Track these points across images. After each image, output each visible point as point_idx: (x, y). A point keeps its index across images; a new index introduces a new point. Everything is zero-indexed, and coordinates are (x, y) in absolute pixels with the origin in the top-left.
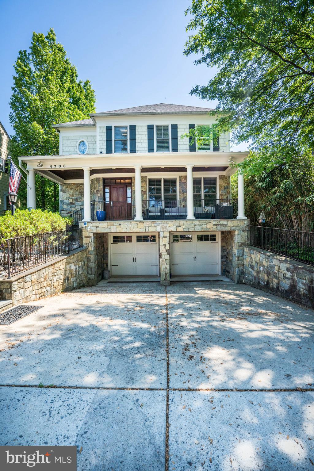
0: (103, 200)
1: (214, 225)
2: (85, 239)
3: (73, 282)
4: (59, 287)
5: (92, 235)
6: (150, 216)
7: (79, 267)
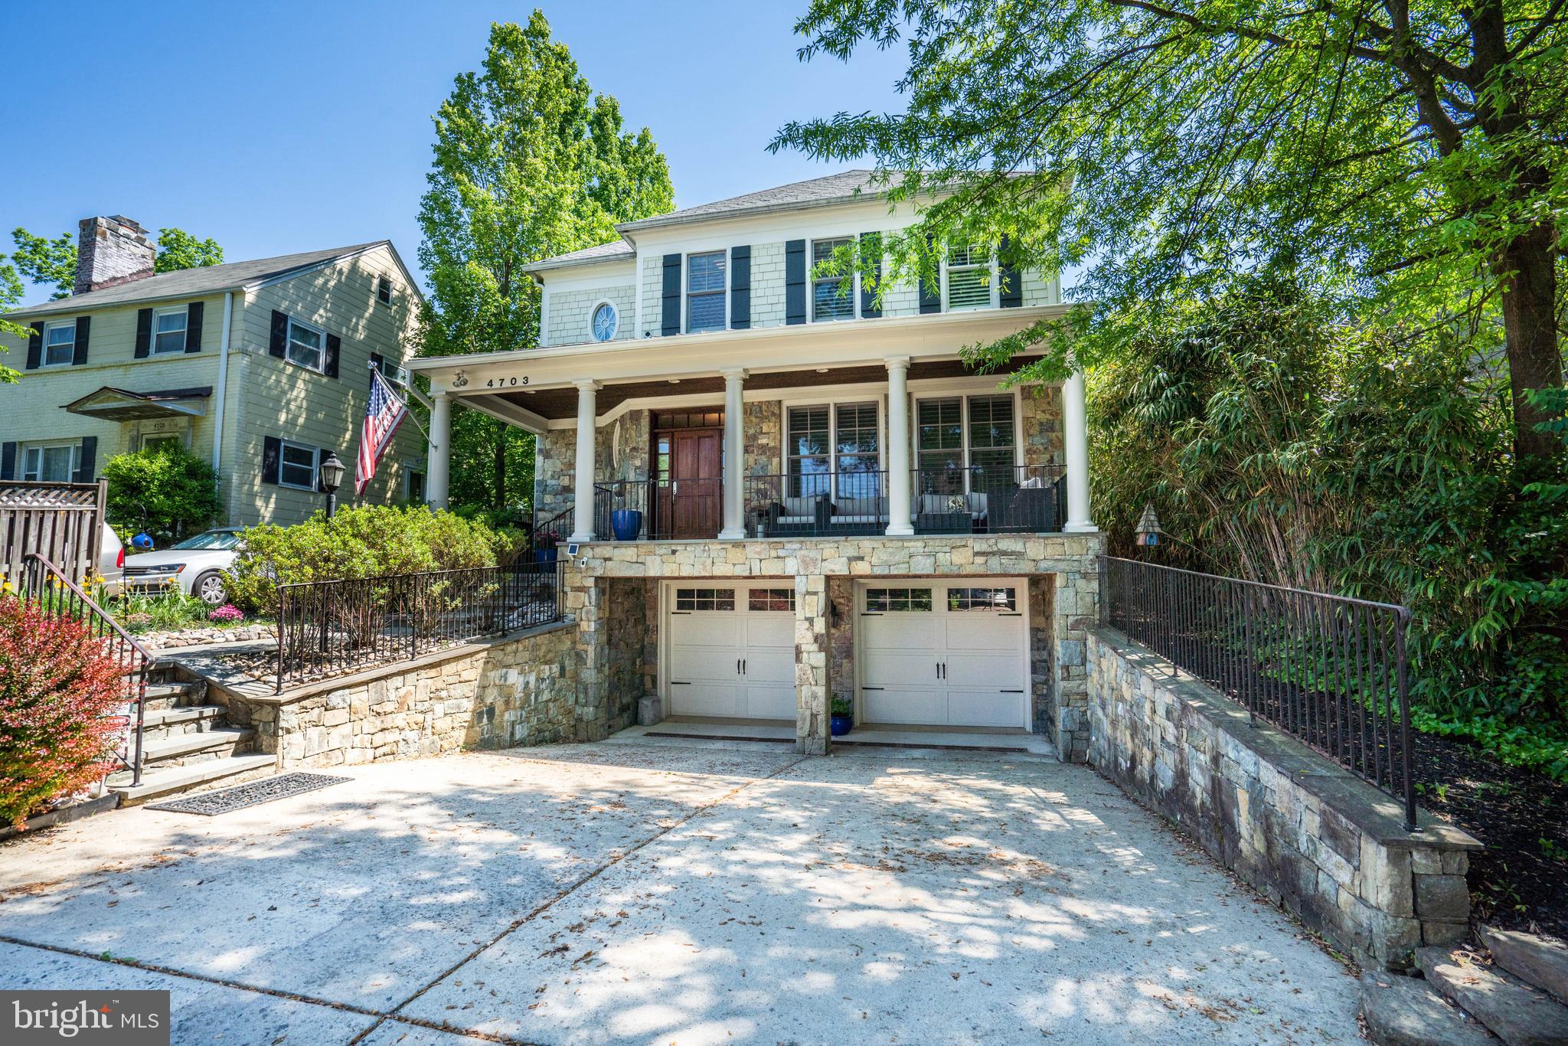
0: (650, 477)
1: (976, 554)
2: (570, 595)
3: (513, 724)
4: (455, 734)
5: (590, 582)
6: (783, 525)
7: (540, 680)
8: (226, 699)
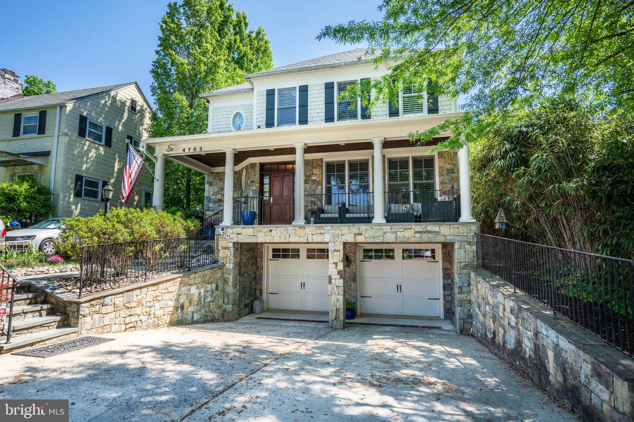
0: (260, 195)
1: (416, 232)
2: (221, 251)
3: (193, 313)
4: (165, 317)
5: (231, 245)
6: (323, 218)
7: (206, 291)
8: (54, 301)
